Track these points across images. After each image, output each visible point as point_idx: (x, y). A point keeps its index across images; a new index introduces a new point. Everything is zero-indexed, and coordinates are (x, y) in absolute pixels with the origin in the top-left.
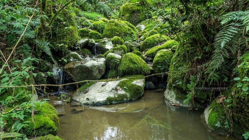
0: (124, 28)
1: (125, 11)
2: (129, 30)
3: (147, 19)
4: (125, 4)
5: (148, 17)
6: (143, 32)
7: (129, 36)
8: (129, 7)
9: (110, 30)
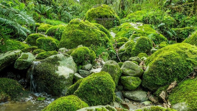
0: (94, 33)
1: (91, 16)
2: (102, 36)
3: (115, 26)
4: (91, 10)
5: (116, 24)
6: (121, 40)
7: (102, 46)
8: (95, 12)
9: (72, 35)
